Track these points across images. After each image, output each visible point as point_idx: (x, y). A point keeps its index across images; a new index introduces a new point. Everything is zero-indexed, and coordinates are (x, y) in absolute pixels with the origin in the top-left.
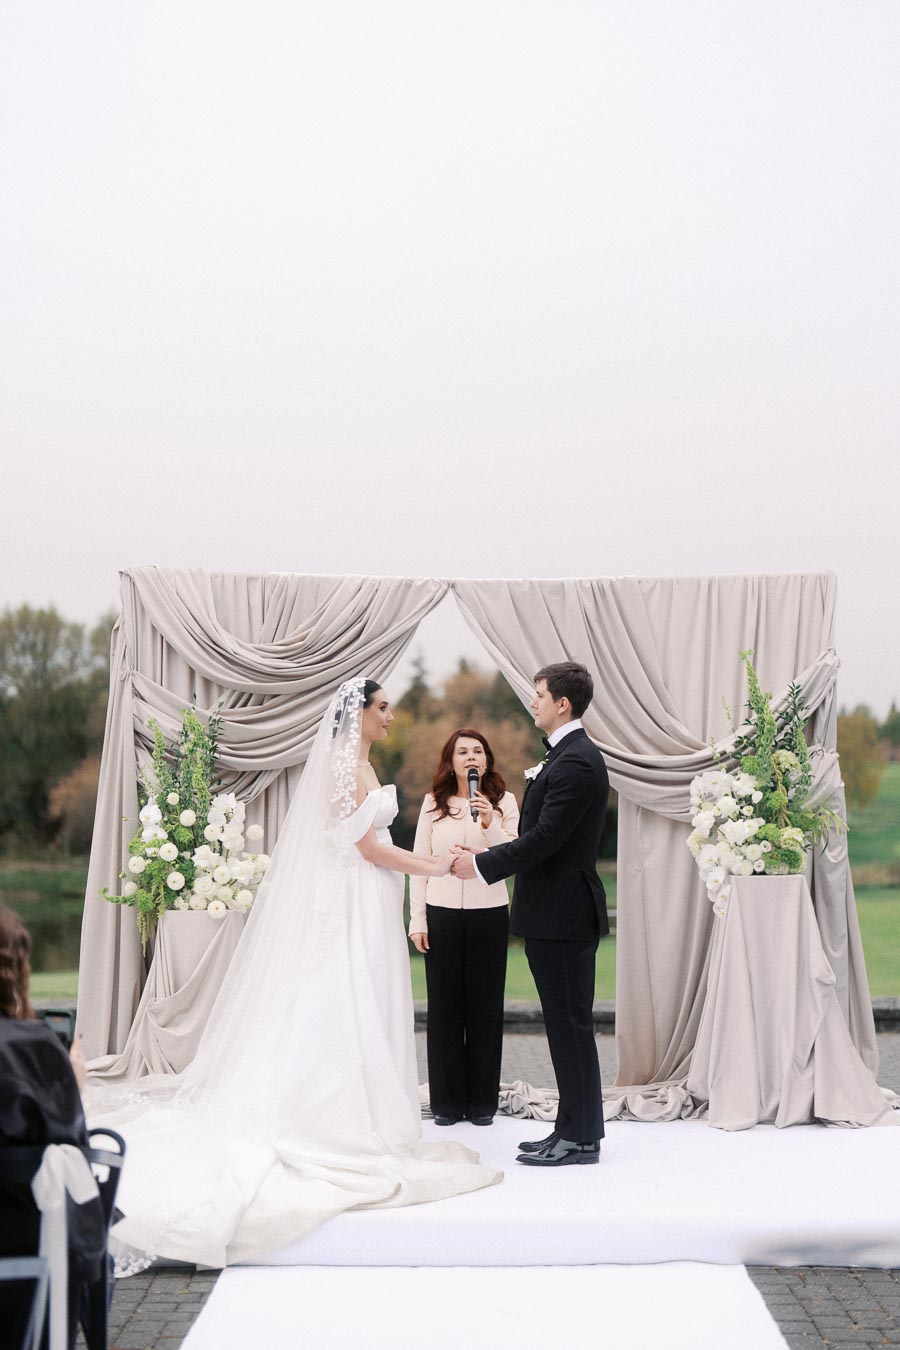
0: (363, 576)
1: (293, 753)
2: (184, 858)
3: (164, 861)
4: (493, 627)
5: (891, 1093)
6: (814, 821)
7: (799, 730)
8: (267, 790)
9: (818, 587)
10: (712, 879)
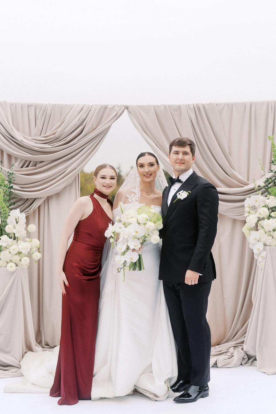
0: (84, 104)
1: (51, 189)
4: (146, 127)
8: (39, 207)
10: (257, 248)
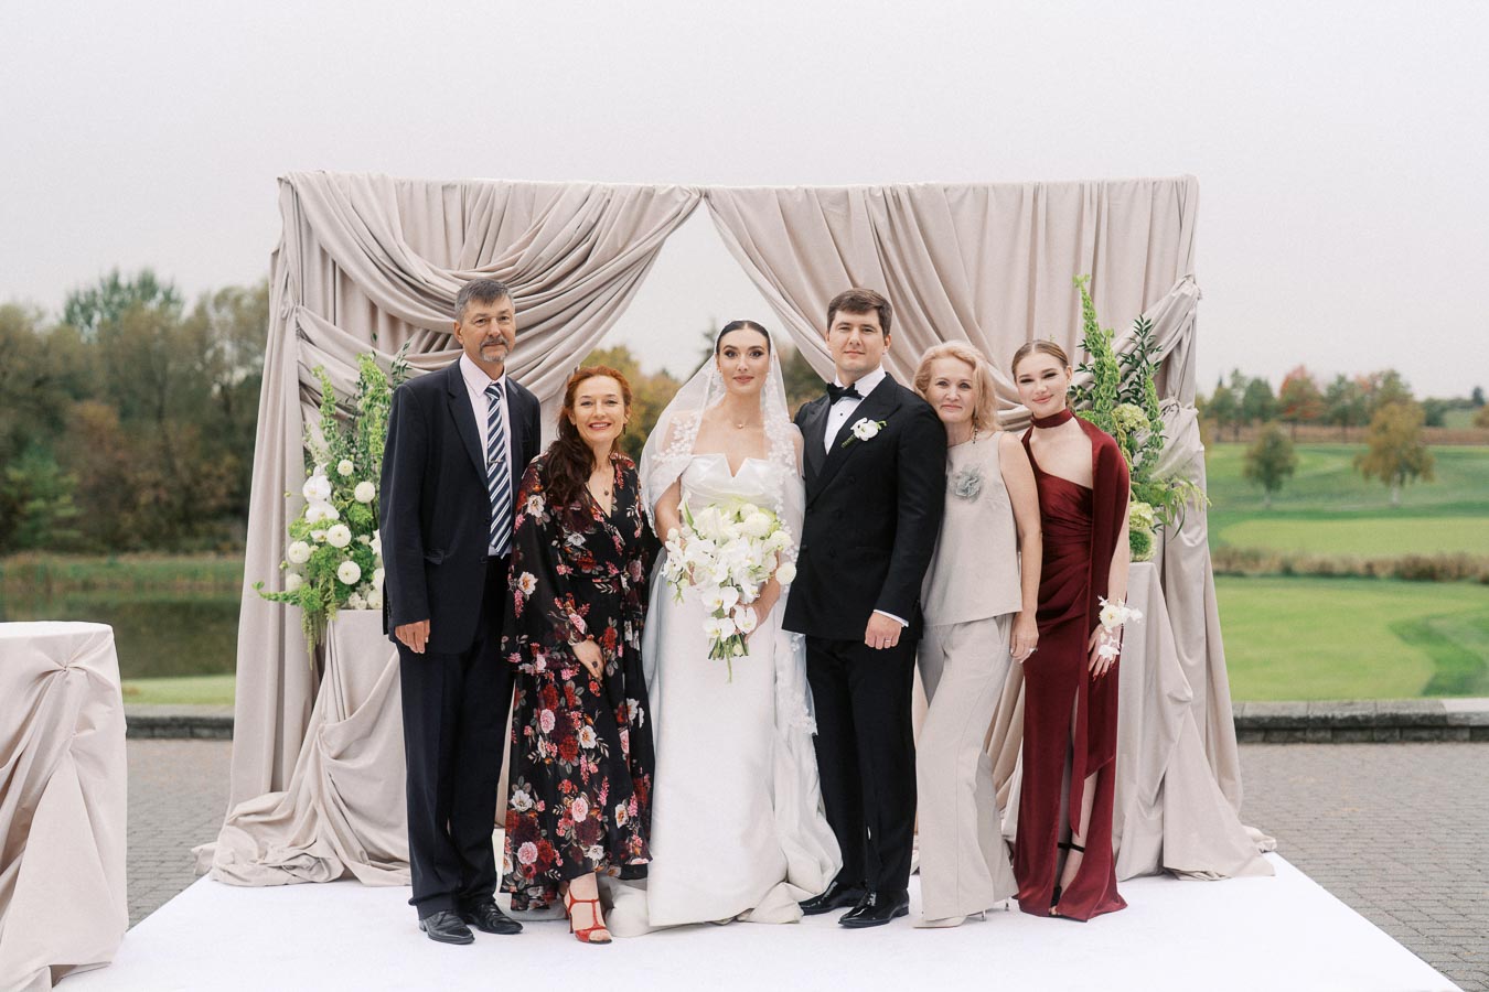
0: (591, 183)
2: (360, 543)
3: (334, 548)
4: (756, 246)
5: (1256, 832)
6: (1166, 495)
7: (1149, 378)
9: (1175, 195)
